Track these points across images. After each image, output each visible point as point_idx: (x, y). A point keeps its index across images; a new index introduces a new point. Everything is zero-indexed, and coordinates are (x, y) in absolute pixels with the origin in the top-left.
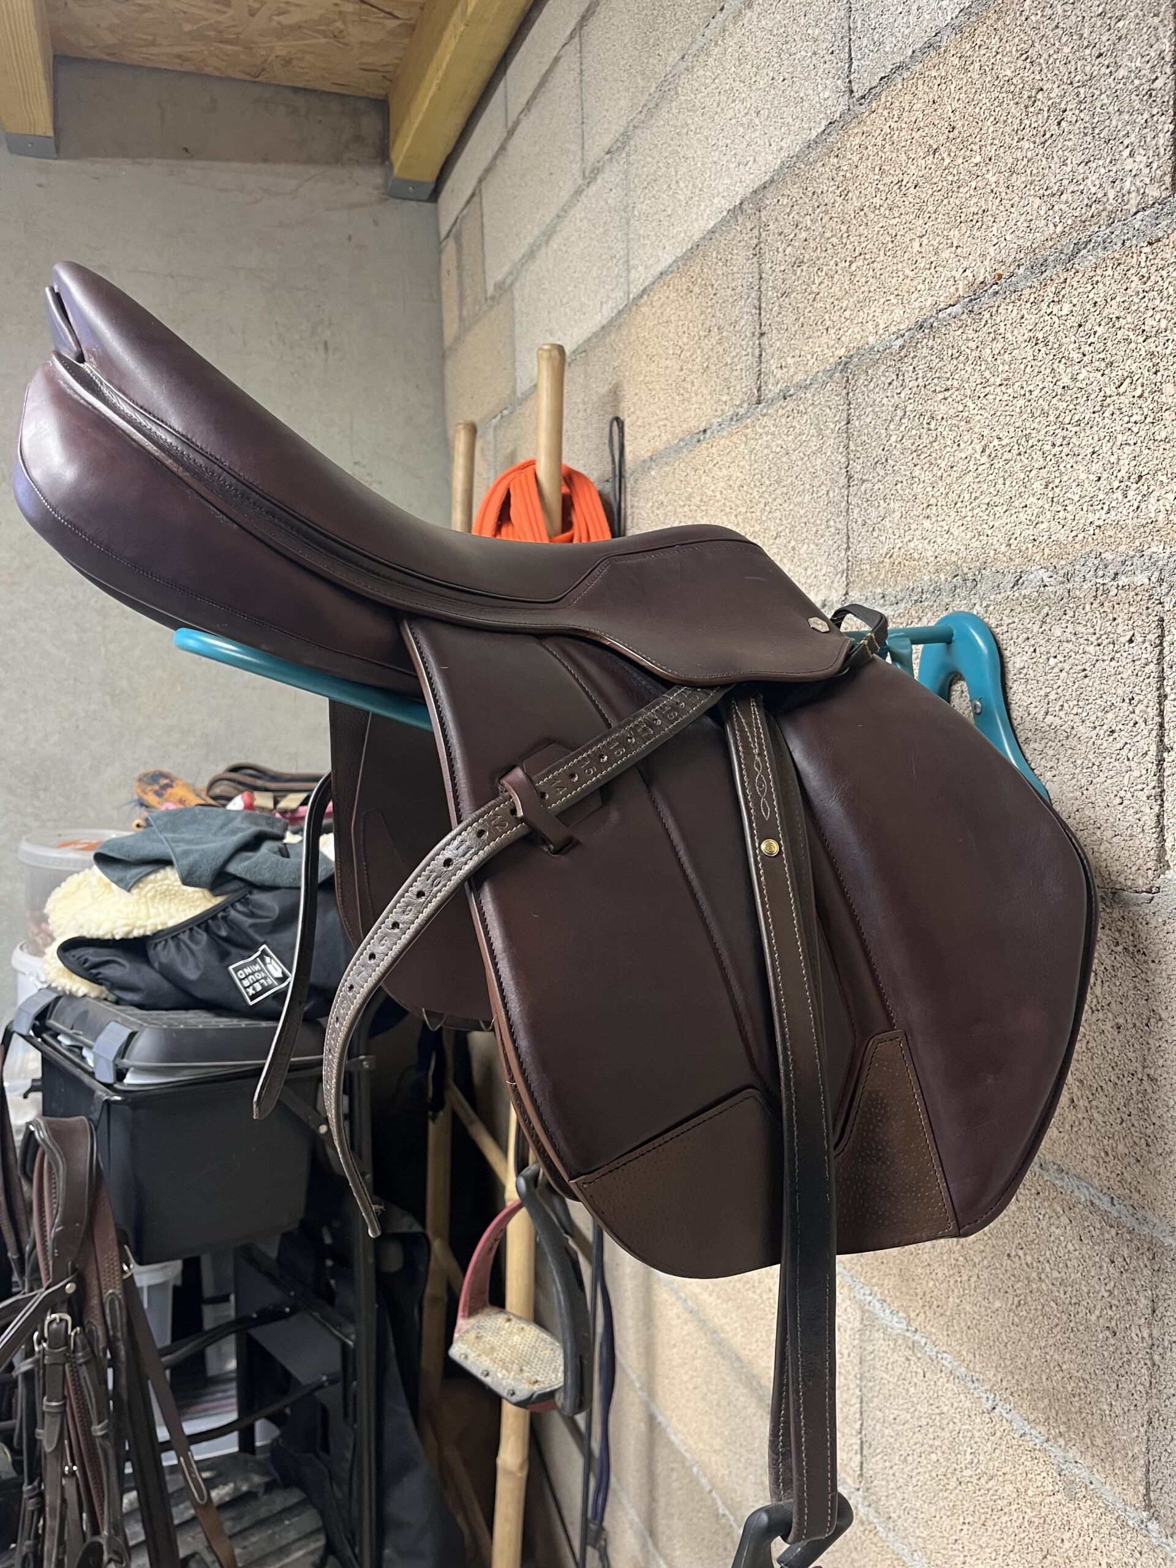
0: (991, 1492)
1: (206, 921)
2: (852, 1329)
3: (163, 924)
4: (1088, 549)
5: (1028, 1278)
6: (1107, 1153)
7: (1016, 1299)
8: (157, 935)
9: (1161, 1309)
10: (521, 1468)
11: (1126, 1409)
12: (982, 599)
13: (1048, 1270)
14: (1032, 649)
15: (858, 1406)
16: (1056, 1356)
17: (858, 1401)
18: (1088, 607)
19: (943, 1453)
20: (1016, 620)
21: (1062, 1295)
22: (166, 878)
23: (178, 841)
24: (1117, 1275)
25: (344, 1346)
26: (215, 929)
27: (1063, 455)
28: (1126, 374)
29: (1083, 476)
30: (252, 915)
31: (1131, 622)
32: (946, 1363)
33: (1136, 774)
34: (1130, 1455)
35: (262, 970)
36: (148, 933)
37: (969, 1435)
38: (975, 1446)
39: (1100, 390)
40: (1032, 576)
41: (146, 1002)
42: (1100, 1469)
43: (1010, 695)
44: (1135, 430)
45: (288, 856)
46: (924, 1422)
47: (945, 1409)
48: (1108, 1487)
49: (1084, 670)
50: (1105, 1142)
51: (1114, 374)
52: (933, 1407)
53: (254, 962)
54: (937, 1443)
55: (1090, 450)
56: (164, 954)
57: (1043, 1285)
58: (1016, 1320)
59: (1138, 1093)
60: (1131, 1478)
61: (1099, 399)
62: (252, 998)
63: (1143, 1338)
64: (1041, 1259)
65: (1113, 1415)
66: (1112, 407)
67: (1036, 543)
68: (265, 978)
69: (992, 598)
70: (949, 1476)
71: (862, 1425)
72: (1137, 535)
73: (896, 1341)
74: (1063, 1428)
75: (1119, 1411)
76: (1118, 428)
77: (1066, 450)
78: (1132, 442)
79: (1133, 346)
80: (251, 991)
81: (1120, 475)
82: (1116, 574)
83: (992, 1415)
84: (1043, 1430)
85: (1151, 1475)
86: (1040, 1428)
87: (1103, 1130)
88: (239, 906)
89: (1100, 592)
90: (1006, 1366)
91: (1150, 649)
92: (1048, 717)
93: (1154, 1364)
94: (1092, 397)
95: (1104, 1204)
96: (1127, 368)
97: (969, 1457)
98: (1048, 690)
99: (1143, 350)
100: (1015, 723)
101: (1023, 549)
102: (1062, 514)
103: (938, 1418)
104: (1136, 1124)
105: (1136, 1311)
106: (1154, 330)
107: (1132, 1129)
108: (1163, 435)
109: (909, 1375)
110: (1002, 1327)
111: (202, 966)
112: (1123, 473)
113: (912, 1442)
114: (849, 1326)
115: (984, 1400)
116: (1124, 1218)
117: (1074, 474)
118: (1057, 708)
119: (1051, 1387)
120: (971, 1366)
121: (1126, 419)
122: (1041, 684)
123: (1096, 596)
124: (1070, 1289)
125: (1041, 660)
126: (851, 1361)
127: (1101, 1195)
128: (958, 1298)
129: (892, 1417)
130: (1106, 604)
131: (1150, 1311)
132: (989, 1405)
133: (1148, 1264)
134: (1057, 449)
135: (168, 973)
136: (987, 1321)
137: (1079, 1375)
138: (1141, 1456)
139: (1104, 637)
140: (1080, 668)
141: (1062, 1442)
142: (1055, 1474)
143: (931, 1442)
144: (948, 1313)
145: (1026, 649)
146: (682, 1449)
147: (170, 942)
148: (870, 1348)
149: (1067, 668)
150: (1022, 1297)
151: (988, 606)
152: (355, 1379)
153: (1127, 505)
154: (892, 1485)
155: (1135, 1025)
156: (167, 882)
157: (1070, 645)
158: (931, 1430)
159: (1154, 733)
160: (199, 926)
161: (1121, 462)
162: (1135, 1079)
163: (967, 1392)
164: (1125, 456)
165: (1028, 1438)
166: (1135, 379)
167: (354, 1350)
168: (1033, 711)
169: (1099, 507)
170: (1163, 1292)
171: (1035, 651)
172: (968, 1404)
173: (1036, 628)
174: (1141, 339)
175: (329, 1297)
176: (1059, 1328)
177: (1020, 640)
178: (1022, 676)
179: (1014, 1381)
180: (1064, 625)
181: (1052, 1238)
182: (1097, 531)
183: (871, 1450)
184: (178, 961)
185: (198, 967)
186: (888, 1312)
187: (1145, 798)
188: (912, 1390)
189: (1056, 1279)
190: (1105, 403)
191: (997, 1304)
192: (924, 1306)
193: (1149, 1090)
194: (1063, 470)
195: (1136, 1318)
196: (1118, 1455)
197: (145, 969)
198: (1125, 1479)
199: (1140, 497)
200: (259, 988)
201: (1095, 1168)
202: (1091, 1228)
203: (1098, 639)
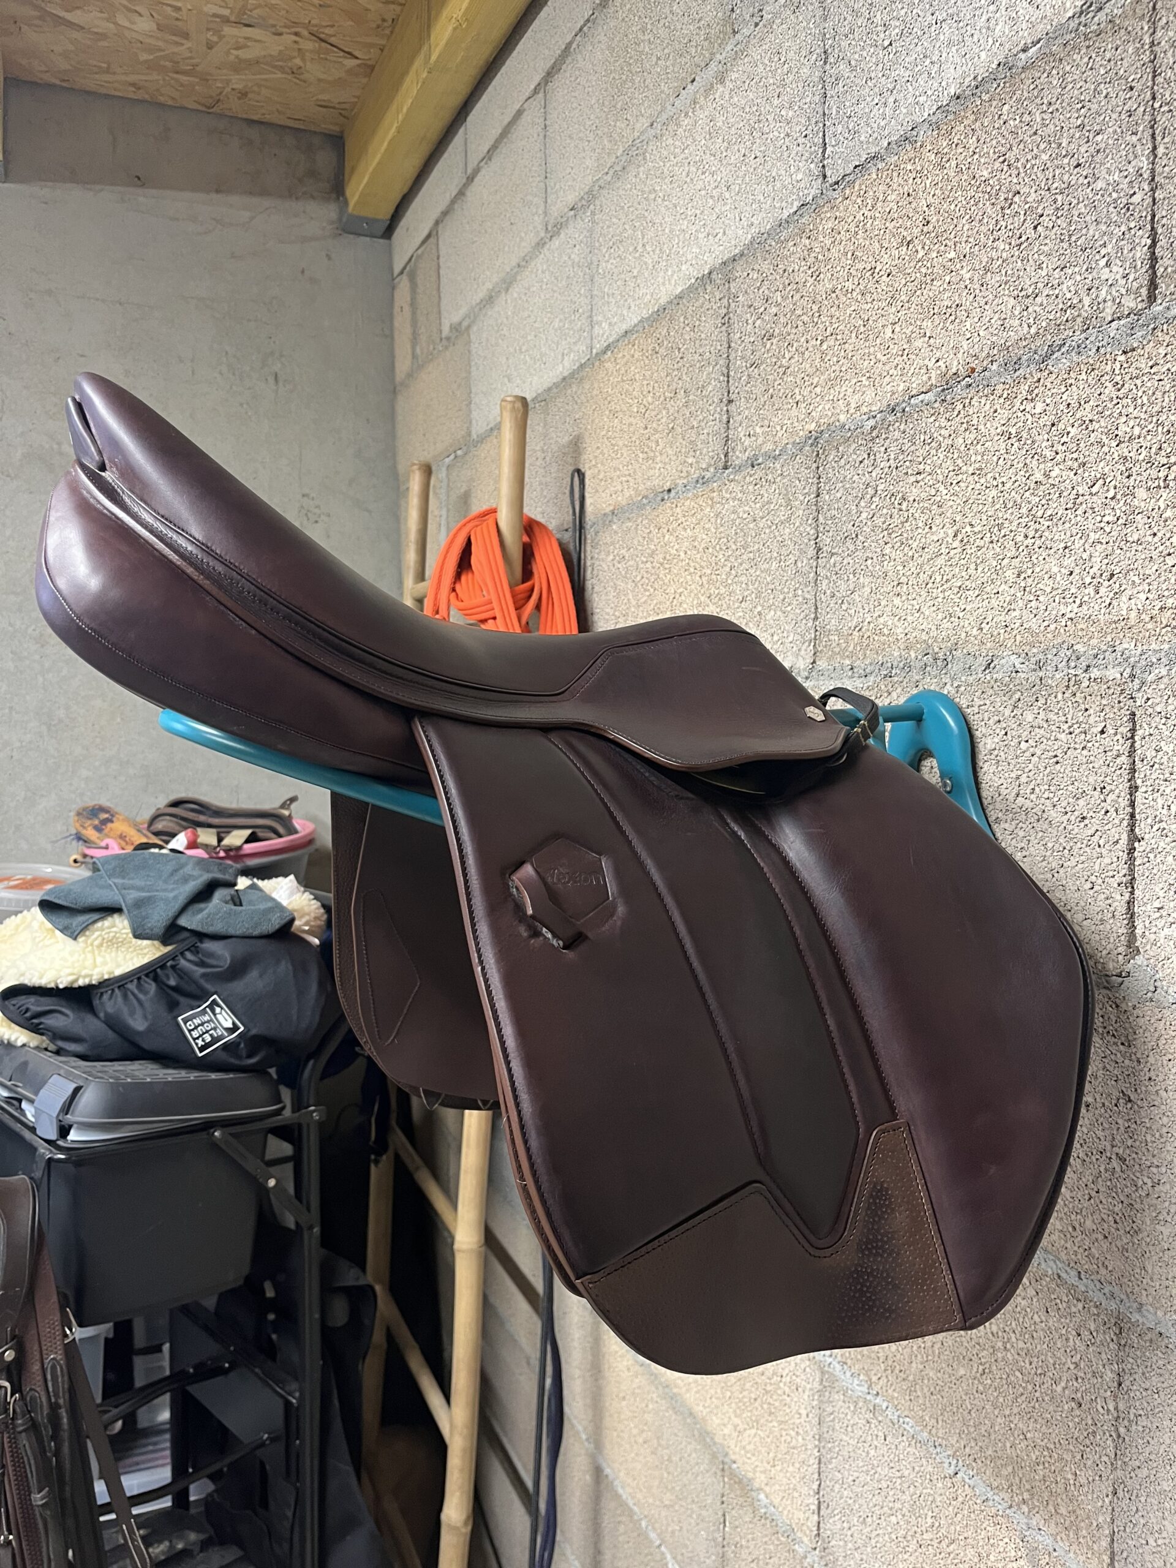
0: (952, 1556)
1: (155, 970)
2: (811, 1389)
3: (110, 973)
4: (1060, 640)
5: (993, 1347)
6: (1074, 1228)
7: (981, 1368)
8: (104, 984)
9: (1128, 1383)
10: (466, 1523)
11: (1091, 1479)
12: (953, 679)
13: (1014, 1340)
14: (1003, 732)
15: (816, 1466)
16: (1020, 1425)
17: (817, 1461)
18: (1060, 696)
19: (904, 1516)
20: (988, 702)
21: (1027, 1365)
22: (114, 926)
23: (129, 889)
24: (1083, 1348)
25: (288, 1404)
26: (165, 979)
27: (1036, 546)
28: (1098, 476)
29: (1055, 569)
30: (202, 964)
31: (1102, 714)
32: (908, 1428)
33: (1107, 861)
34: (1095, 1524)
35: (211, 1020)
36: (94, 982)
37: (931, 1499)
38: (936, 1510)
39: (1073, 488)
40: (1003, 661)
41: (89, 1053)
42: (1064, 1537)
43: (981, 775)
44: (1108, 529)
45: (241, 905)
46: (884, 1485)
47: (906, 1473)
48: (1072, 1555)
49: (1056, 756)
50: (1073, 1217)
51: (1087, 474)
52: (894, 1470)
53: (204, 1012)
54: (898, 1505)
55: (1063, 545)
56: (109, 1004)
57: (1009, 1355)
58: (981, 1388)
59: (1106, 1170)
60: (1095, 1547)
61: (1072, 497)
62: (201, 1049)
63: (1108, 1410)
64: (1007, 1329)
65: (1078, 1484)
66: (1084, 506)
67: (1008, 629)
68: (215, 1029)
69: (963, 679)
70: (909, 1538)
71: (820, 1485)
72: (1109, 630)
73: (856, 1403)
74: (1026, 1496)
75: (1083, 1481)
76: (1091, 526)
77: (1038, 543)
78: (1104, 541)
79: (1106, 449)
80: (200, 1042)
81: (1092, 571)
82: (1088, 666)
83: (954, 1480)
84: (1007, 1496)
85: (1116, 1545)
86: (1003, 1494)
87: (1071, 1206)
88: (188, 955)
89: (1072, 683)
90: (969, 1433)
91: (1121, 741)
92: (1019, 799)
93: (1119, 1436)
94: (1065, 494)
95: (1071, 1278)
96: (1100, 470)
97: (930, 1521)
98: (1019, 773)
99: (1116, 454)
100: (985, 802)
101: (995, 633)
102: (1034, 604)
103: (899, 1481)
104: (1104, 1201)
105: (1102, 1385)
106: (1128, 436)
107: (1100, 1206)
108: (1135, 537)
109: (870, 1438)
110: (966, 1394)
111: (150, 1017)
112: (1095, 570)
113: (871, 1505)
114: (808, 1386)
115: (946, 1465)
116: (1091, 1293)
117: (1047, 566)
118: (1028, 791)
119: (1014, 1455)
120: (934, 1431)
121: (1099, 518)
122: (1011, 767)
123: (1068, 686)
124: (1035, 1359)
125: (1012, 744)
126: (809, 1422)
127: (1068, 1269)
128: (922, 1363)
129: (851, 1478)
130: (1078, 694)
131: (1116, 1384)
132: (951, 1471)
133: (1115, 1338)
134: (1029, 541)
135: (114, 1024)
136: (950, 1388)
137: (1043, 1444)
138: (1106, 1526)
139: (1076, 726)
140: (1052, 754)
141: (1025, 1509)
142: (1018, 1540)
143: (891, 1505)
144: (911, 1378)
145: (998, 731)
146: (630, 1503)
147: (117, 990)
148: (829, 1409)
149: (1039, 753)
150: (987, 1366)
151: (959, 686)
152: (297, 1438)
153: (1099, 601)
154: (850, 1545)
155: (1104, 1105)
156: (114, 929)
157: (1042, 731)
158: (891, 1493)
159: (1125, 823)
160: (147, 975)
161: (1093, 559)
162: (1104, 1157)
163: (929, 1457)
164: (1097, 554)
165: (991, 1503)
166: (1108, 481)
167: (297, 1408)
168: (1004, 792)
169: (1071, 600)
170: (1129, 1366)
171: (1006, 734)
172: (930, 1469)
173: (1007, 712)
174: (1114, 444)
175: (270, 1351)
176: (1023, 1398)
177: (991, 722)
178: (993, 757)
179: (977, 1448)
180: (1036, 711)
181: (1019, 1309)
182: (1069, 623)
183: (829, 1511)
184: (125, 1010)
185: (145, 1017)
186: (848, 1374)
187: (1116, 885)
188: (872, 1452)
189: (1022, 1349)
190: (1078, 501)
191: (962, 1372)
192: (886, 1370)
193: (1118, 1169)
194: (1036, 561)
195: (1102, 1391)
196: (1082, 1524)
197: (90, 1018)
198: (1089, 1548)
199: (1111, 595)
200: (208, 1038)
201: (1063, 1242)
202: (1058, 1301)
203: (1070, 727)
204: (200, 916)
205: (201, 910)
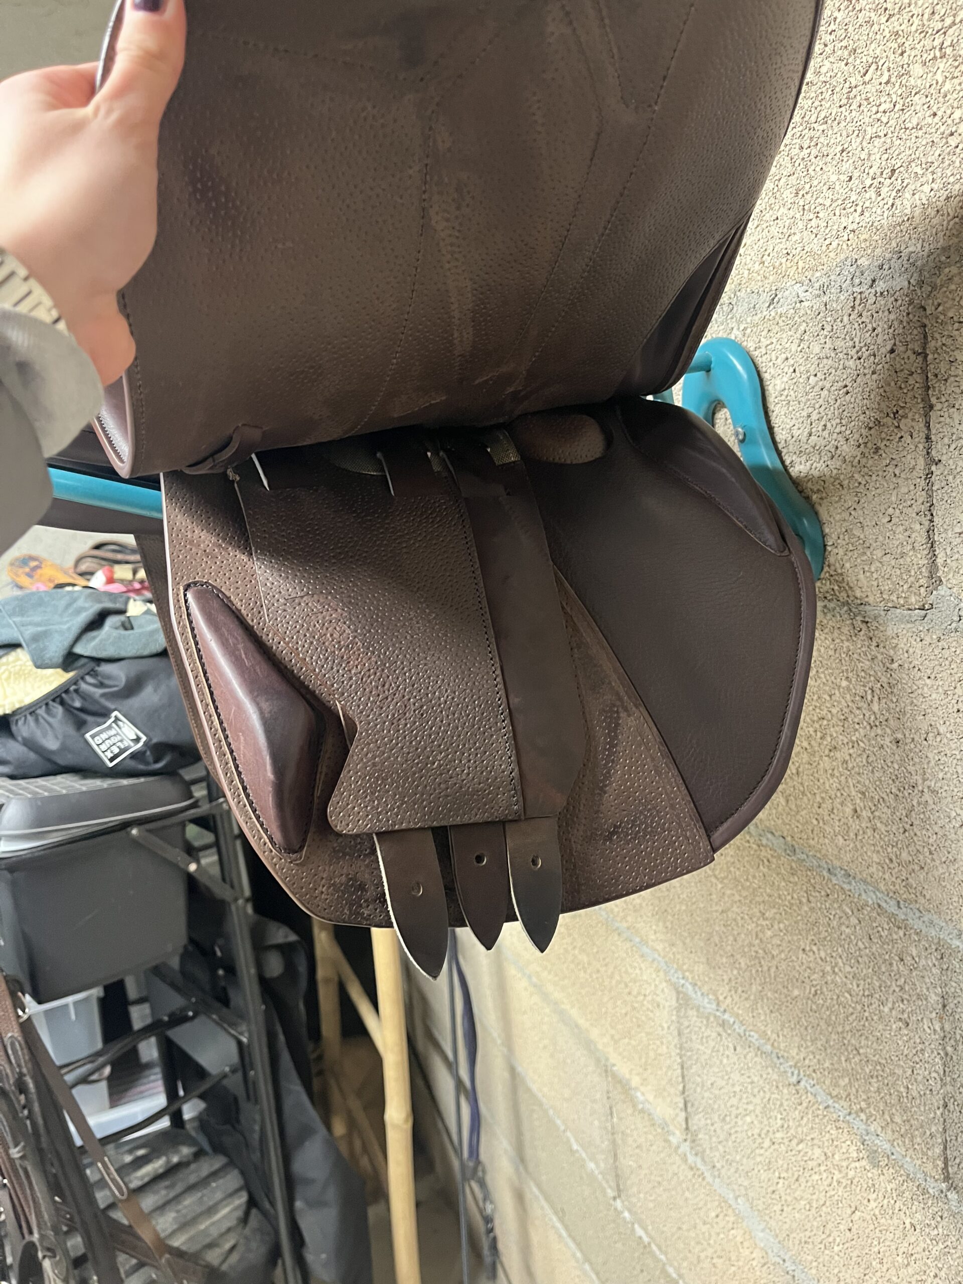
0: (802, 1154)
1: (60, 695)
2: (670, 1006)
3: (20, 702)
4: (843, 256)
5: (823, 971)
6: (891, 860)
7: (813, 990)
8: (14, 713)
9: (952, 1005)
10: (406, 1121)
11: (922, 1093)
12: (739, 322)
13: (841, 964)
14: (792, 370)
15: (679, 1071)
16: (853, 1041)
17: (679, 1067)
18: (846, 319)
19: (757, 1116)
20: (774, 340)
21: (855, 987)
22: (18, 659)
23: (27, 625)
24: (906, 972)
25: (240, 1043)
26: (70, 702)
27: (812, 157)
28: (870, 60)
29: (834, 178)
30: (101, 685)
31: (891, 331)
32: (753, 1040)
33: (904, 490)
34: (928, 1133)
35: (118, 734)
36: (8, 712)
37: (778, 1103)
38: (784, 1113)
39: (845, 80)
40: (787, 293)
41: (15, 773)
42: (900, 1143)
43: (773, 418)
44: (885, 120)
45: (132, 628)
46: (737, 1089)
47: (756, 1079)
48: (908, 1159)
49: (846, 386)
50: (889, 850)
51: (858, 61)
52: (745, 1077)
53: (110, 727)
54: (751, 1107)
55: (840, 148)
56: (23, 729)
57: (837, 978)
58: (814, 1007)
59: (919, 804)
60: (930, 1153)
61: (845, 91)
62: (111, 760)
63: (935, 1030)
64: (834, 954)
65: (910, 1097)
66: (858, 98)
67: (790, 257)
68: (121, 741)
69: (749, 320)
70: (763, 1136)
71: (684, 1087)
72: (893, 235)
73: (708, 1019)
74: (863, 1105)
75: (915, 1094)
76: (867, 120)
77: (814, 152)
78: (882, 134)
79: (876, 27)
80: (110, 755)
81: (872, 172)
82: (874, 281)
83: (798, 1087)
84: (846, 1105)
85: (948, 1152)
86: (842, 1103)
87: (886, 839)
88: (89, 679)
89: (857, 302)
90: (807, 1047)
91: (913, 357)
92: (812, 438)
93: (947, 1054)
94: (838, 89)
95: (892, 908)
96: (871, 52)
97: (780, 1122)
98: (810, 410)
99: (887, 30)
100: (780, 446)
101: (777, 264)
102: (814, 223)
103: (750, 1087)
104: (919, 833)
105: (927, 1006)
107: (915, 838)
108: (915, 121)
109: (721, 1049)
110: (802, 1012)
111: (60, 737)
112: (874, 169)
113: (729, 1105)
114: (667, 1004)
115: (789, 1075)
116: (911, 921)
117: (825, 177)
118: (820, 428)
119: (849, 1068)
120: (776, 1044)
121: (874, 109)
122: (802, 405)
123: (853, 307)
124: (862, 982)
125: (801, 380)
126: (671, 1034)
127: (887, 899)
128: (760, 985)
129: (709, 1082)
130: (864, 314)
131: (940, 1006)
132: (794, 1079)
133: (937, 963)
134: (806, 152)
135: (30, 744)
136: (787, 1007)
137: (875, 1059)
138: (938, 1136)
139: (864, 349)
140: (840, 384)
141: (863, 1116)
142: (859, 1144)
143: (745, 1106)
144: (752, 997)
145: (786, 370)
147: (29, 717)
148: (686, 1023)
149: (828, 385)
150: (818, 987)
151: (745, 329)
152: (252, 1069)
153: (881, 204)
154: (714, 1139)
155: (913, 740)
156: (19, 663)
157: (830, 362)
158: (745, 1096)
159: (921, 446)
160: (54, 700)
161: (872, 157)
162: (916, 791)
163: (774, 1066)
164: (876, 150)
165: (832, 1110)
166: (880, 64)
167: (249, 1046)
168: (796, 433)
169: (852, 209)
170: (953, 990)
171: (794, 371)
172: (775, 1077)
173: (794, 347)
175: (225, 1001)
176: (854, 1017)
177: (779, 361)
178: (783, 398)
179: (815, 1061)
180: (823, 341)
181: (843, 937)
182: (851, 236)
183: (694, 1109)
184: (38, 734)
185: (57, 737)
186: (699, 994)
187: (914, 515)
188: (725, 1061)
189: (849, 973)
190: (852, 95)
191: (796, 992)
192: (730, 991)
193: (930, 802)
194: (813, 173)
195: (928, 1013)
196: (917, 1133)
197: (11, 743)
198: (924, 1154)
199: (894, 194)
200: (116, 751)
201: (881, 874)
202: (880, 929)
203: (858, 352)
204: (93, 644)
205: (94, 638)
